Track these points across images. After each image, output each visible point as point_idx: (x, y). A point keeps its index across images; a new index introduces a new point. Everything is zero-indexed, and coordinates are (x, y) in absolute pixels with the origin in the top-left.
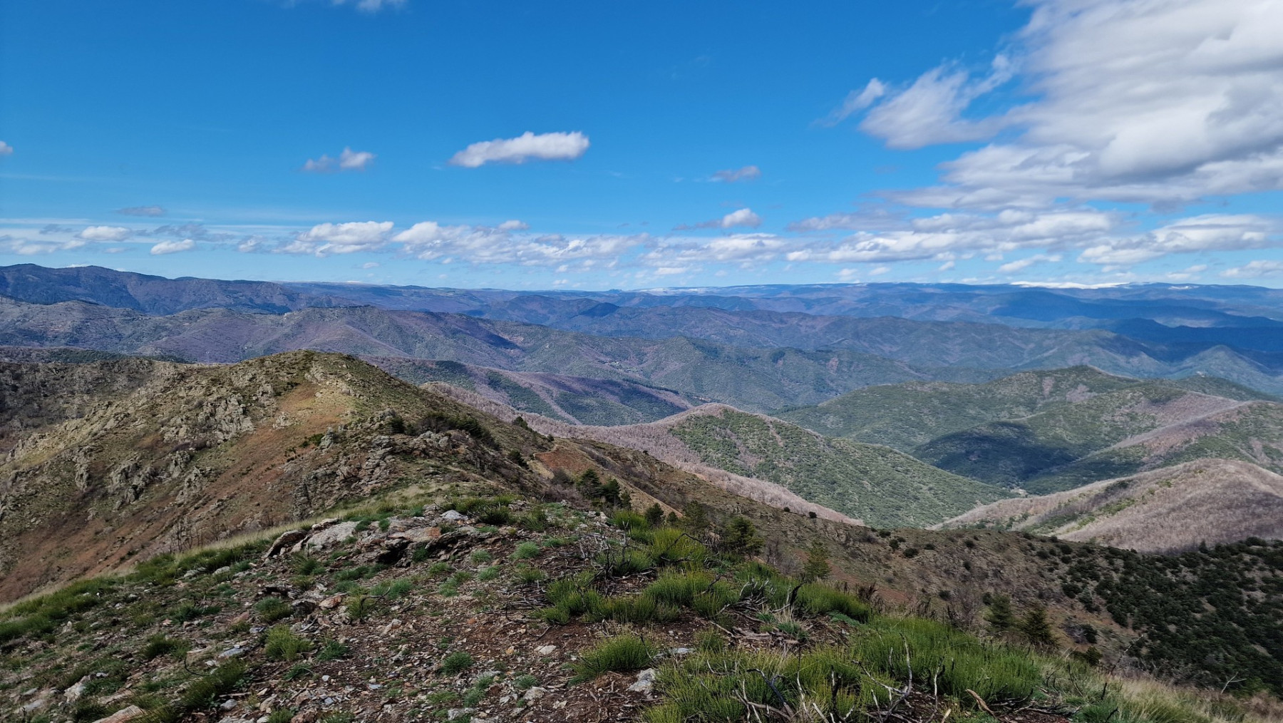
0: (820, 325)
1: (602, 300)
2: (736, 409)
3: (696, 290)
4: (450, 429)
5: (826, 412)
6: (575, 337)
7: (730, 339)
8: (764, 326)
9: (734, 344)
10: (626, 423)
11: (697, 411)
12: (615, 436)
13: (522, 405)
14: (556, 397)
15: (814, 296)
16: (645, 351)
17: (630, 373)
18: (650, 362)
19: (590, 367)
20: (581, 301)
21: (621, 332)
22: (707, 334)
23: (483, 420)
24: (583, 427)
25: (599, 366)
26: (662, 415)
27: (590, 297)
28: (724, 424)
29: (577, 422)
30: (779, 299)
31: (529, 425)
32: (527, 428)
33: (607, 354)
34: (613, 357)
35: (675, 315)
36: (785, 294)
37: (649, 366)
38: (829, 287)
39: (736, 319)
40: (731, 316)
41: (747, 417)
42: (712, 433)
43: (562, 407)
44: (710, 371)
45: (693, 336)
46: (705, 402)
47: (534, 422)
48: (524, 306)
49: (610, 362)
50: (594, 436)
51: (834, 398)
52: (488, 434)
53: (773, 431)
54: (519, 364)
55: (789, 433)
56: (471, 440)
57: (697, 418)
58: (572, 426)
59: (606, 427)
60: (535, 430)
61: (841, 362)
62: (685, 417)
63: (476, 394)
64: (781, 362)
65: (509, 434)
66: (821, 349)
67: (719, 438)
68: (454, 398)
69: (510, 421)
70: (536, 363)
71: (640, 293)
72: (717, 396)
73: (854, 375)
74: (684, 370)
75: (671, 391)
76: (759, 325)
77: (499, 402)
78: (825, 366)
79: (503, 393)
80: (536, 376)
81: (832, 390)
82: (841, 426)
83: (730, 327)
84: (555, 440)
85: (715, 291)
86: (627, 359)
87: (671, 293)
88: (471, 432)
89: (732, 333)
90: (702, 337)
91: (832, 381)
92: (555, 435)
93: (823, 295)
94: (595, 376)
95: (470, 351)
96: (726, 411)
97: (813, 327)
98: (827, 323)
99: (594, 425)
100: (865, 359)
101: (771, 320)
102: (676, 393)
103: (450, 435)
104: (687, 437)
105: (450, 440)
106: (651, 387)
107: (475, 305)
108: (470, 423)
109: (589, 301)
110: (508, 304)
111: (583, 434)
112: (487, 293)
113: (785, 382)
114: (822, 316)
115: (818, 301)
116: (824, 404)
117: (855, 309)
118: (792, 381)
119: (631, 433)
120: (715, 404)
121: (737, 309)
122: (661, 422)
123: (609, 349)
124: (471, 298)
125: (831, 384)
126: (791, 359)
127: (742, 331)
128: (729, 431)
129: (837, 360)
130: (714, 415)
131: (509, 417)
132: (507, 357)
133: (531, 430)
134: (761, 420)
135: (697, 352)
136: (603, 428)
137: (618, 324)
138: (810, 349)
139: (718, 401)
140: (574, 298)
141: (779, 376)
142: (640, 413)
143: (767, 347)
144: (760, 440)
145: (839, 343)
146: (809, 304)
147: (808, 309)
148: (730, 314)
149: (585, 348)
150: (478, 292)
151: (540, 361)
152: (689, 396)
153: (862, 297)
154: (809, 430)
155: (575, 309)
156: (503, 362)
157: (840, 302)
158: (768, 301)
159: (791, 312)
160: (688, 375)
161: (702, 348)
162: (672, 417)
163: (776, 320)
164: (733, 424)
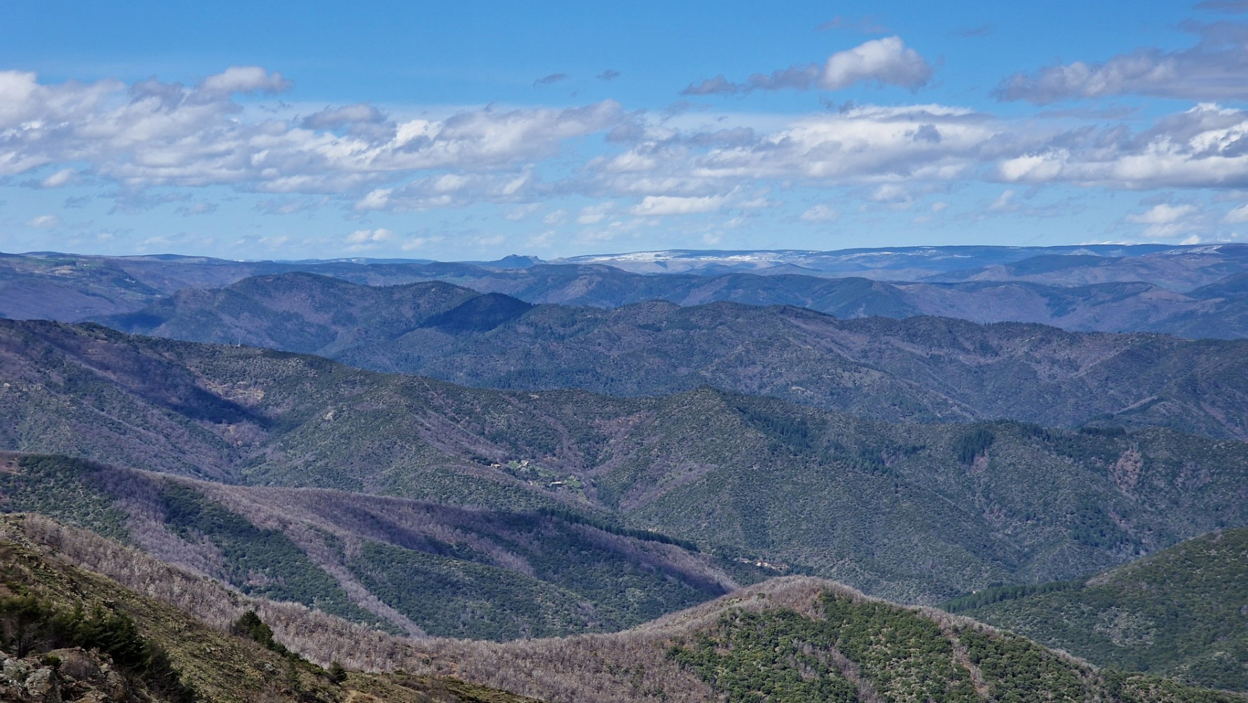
0: (1091, 359)
1: (481, 286)
2: (859, 594)
3: (747, 258)
4: (57, 646)
5: (1109, 600)
6: (407, 390)
7: (841, 396)
8: (935, 359)
9: (854, 410)
10: (550, 633)
11: (747, 599)
12: (517, 669)
13: (259, 579)
14: (353, 558)
15: (1072, 279)
16: (605, 431)
17: (561, 494)
18: (617, 461)
19: (447, 473)
20: (422, 290)
21: (534, 375)
22: (780, 382)
23: (149, 623)
24: (429, 643)
25: (474, 471)
26: (651, 611)
27: (449, 279)
28: (824, 634)
29: (411, 627)
30: (976, 287)
31: (278, 636)
32: (271, 646)
33: (495, 439)
34: (514, 445)
35: (687, 327)
36: (993, 273)
37: (616, 471)
38: (1114, 254)
39: (859, 341)
40: (845, 333)
41: (888, 614)
42: (790, 660)
43: (370, 584)
44: (788, 488)
45: (741, 388)
46: (771, 573)
47: (292, 629)
48: (265, 303)
49: (505, 460)
50: (457, 668)
51: (1130, 562)
52: (162, 662)
53: (960, 655)
54: (251, 464)
55: (1004, 660)
56: (114, 678)
57: (750, 618)
58: (399, 638)
59: (493, 644)
60: (292, 649)
61: (1149, 463)
62: (715, 615)
63: (130, 548)
64: (982, 461)
65: (220, 660)
66: (1093, 425)
67: (809, 675)
68: (69, 560)
69: (223, 622)
70: (299, 462)
71: (589, 267)
72: (806, 556)
73: (1186, 499)
74: (714, 484)
75: (677, 543)
76: (921, 358)
77: (194, 572)
78: (1104, 472)
79: (206, 543)
80: (297, 500)
81: (1125, 540)
82: (1150, 640)
83: (844, 364)
84: (351, 678)
85: (802, 261)
86: (552, 451)
87: (679, 266)
88: (114, 654)
89: (847, 379)
90: (764, 392)
91: (1124, 515)
92: (351, 664)
93: (1099, 276)
94: (463, 500)
95: (116, 427)
96: (830, 598)
97: (1072, 365)
98: (1112, 354)
99: (460, 636)
100: (1214, 455)
101: (955, 343)
102: (691, 548)
103: (56, 663)
104: (722, 671)
105: (55, 677)
106: (620, 532)
107: (133, 300)
108: (114, 627)
109: (446, 288)
110: (221, 297)
111: (427, 662)
112: (167, 264)
113: (995, 518)
114: (1094, 334)
115: (1085, 292)
116: (1102, 579)
117: (1190, 315)
118: (1013, 514)
119: (561, 661)
120: (799, 580)
121: (861, 314)
122: (647, 629)
123: (502, 424)
124: (119, 281)
125: (1123, 525)
126: (1011, 451)
127: (876, 375)
128: (837, 656)
129: (1137, 456)
130: (798, 609)
131: (222, 612)
132: (219, 443)
133: (283, 651)
134: (927, 624)
135: (750, 434)
136: (484, 646)
137: (528, 354)
138: (1064, 426)
139: (809, 572)
140: (405, 280)
141: (979, 501)
142: (588, 604)
143: (942, 420)
144: (924, 679)
145: (1144, 409)
146: (1059, 300)
147: (1059, 314)
148: (843, 326)
149: (433, 420)
150: (140, 263)
151: (309, 457)
152: (725, 559)
153: (1206, 281)
154: (1062, 652)
155: (408, 312)
156: (207, 460)
157: (1145, 296)
158: (948, 292)
159: (1009, 324)
160: (725, 496)
161: (765, 422)
162: (680, 615)
163: (968, 345)
164: (850, 634)
